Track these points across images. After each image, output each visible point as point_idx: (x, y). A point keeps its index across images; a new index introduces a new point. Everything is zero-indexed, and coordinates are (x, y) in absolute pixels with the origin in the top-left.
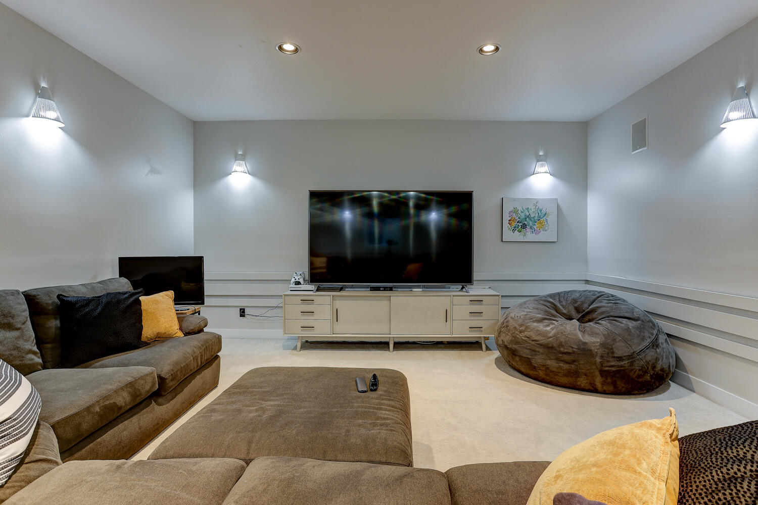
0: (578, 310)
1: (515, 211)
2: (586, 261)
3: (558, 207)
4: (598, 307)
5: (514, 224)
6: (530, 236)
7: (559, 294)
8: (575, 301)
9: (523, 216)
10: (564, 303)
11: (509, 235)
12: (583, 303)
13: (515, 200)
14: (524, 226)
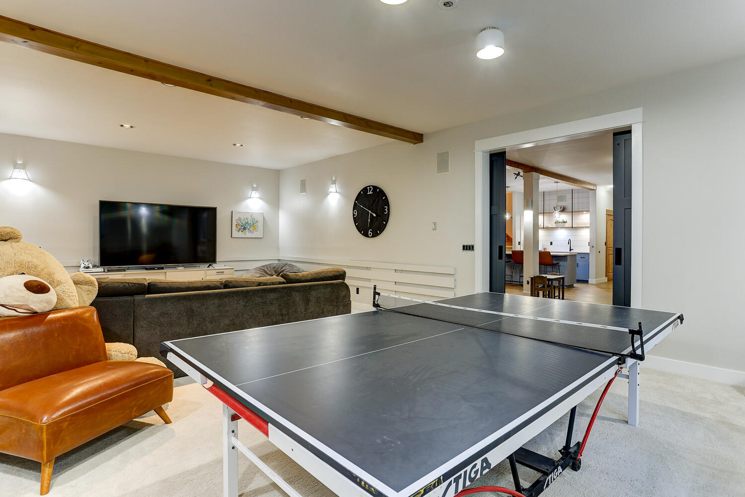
0: (276, 272)
1: (240, 219)
2: (278, 248)
3: (264, 218)
4: (285, 269)
5: (239, 227)
6: (248, 234)
7: (266, 265)
8: (274, 267)
9: (244, 222)
10: (269, 269)
11: (236, 234)
12: (278, 268)
13: (239, 213)
14: (245, 229)
